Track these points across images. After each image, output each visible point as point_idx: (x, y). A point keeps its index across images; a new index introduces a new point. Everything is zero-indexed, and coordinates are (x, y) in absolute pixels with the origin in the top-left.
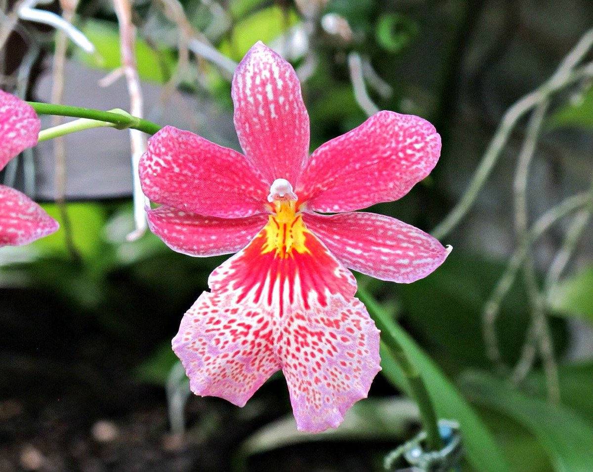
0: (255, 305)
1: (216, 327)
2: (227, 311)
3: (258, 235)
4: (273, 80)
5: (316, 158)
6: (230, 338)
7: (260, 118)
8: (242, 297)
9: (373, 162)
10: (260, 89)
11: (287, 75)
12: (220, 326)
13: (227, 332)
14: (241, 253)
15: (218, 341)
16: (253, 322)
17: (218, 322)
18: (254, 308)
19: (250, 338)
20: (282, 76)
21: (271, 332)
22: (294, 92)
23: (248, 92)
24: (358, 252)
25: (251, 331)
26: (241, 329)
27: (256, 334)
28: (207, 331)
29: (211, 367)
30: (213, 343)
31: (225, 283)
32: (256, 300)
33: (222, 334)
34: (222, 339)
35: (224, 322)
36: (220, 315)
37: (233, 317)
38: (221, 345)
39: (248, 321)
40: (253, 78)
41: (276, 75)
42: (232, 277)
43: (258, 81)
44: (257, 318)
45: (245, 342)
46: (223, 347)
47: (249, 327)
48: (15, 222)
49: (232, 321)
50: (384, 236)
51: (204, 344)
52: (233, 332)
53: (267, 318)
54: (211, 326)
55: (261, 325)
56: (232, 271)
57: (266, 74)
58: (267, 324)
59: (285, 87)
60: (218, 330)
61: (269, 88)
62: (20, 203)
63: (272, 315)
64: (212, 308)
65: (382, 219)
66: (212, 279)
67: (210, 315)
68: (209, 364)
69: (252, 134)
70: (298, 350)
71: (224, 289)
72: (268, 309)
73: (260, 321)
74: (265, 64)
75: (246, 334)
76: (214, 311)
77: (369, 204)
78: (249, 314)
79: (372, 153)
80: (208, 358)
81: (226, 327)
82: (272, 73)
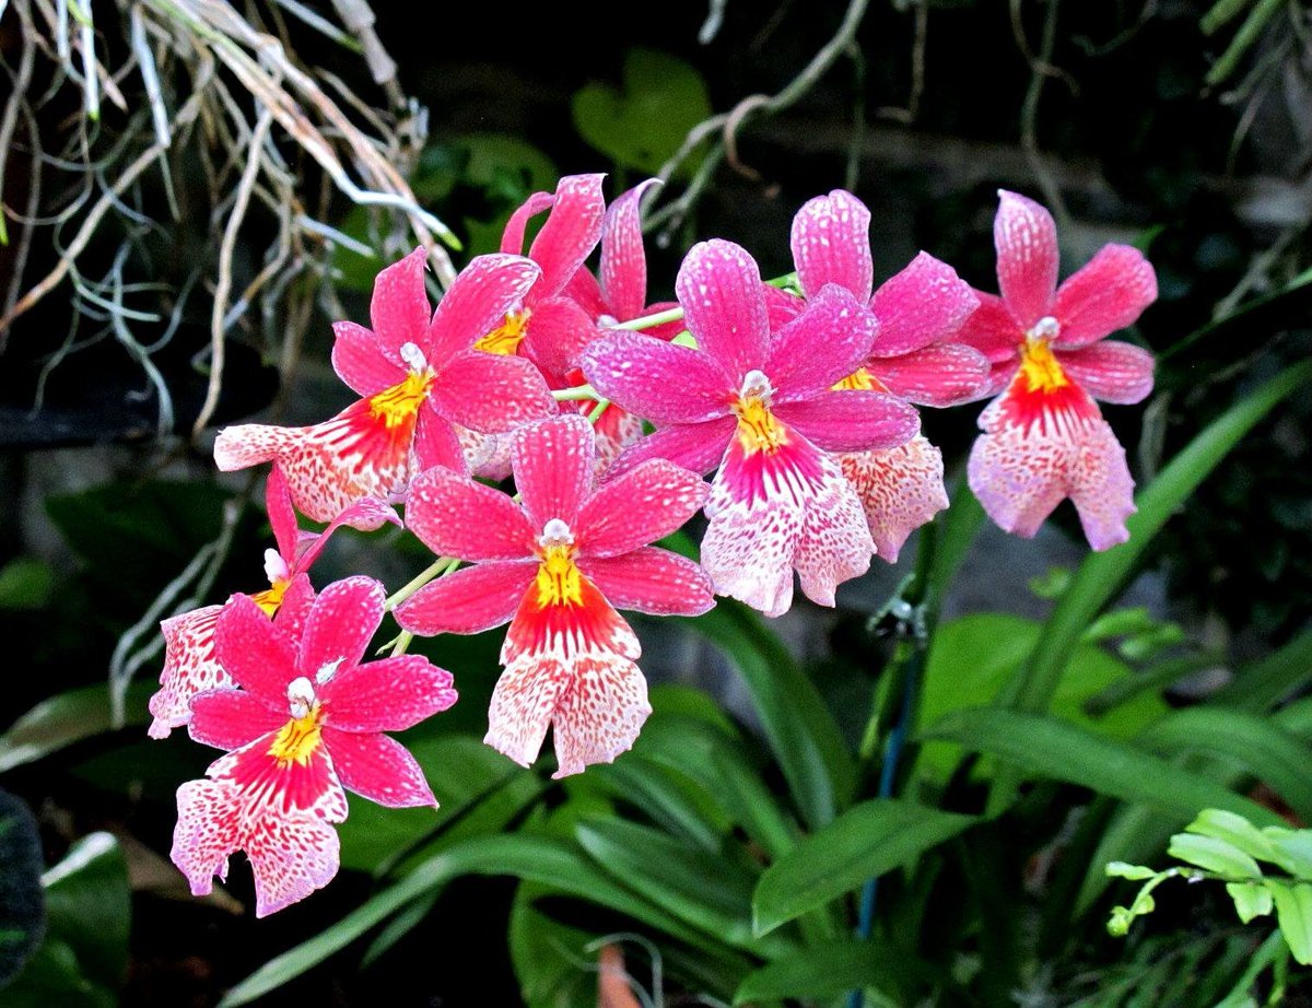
0: (1044, 439)
1: (1013, 465)
2: (1017, 449)
3: (1017, 375)
4: (1029, 226)
5: (1062, 295)
6: (1031, 473)
7: (1017, 263)
8: (1026, 434)
9: (1110, 292)
10: (1018, 236)
11: (1042, 219)
12: (1016, 464)
13: (1026, 468)
14: (1005, 395)
15: (1018, 478)
16: (1049, 455)
17: (1013, 461)
18: (1045, 441)
19: (1050, 469)
20: (1037, 221)
21: (1065, 462)
22: (1048, 235)
23: (1008, 239)
24: (1095, 379)
25: (1050, 463)
26: (1039, 463)
27: (1054, 466)
28: (1006, 470)
29: (1018, 503)
30: (1014, 480)
31: (1001, 424)
32: (1044, 434)
33: (1021, 471)
34: (1023, 476)
35: (1019, 460)
36: (1012, 454)
37: (1027, 453)
38: (1023, 480)
39: (1044, 454)
40: (1011, 226)
41: (1032, 220)
42: (1007, 417)
43: (1015, 227)
44: (1052, 450)
45: (1045, 475)
46: (1025, 483)
47: (1046, 460)
48: (971, 376)
49: (1027, 458)
50: (1117, 362)
51: (1005, 483)
52: (1032, 467)
53: (1061, 449)
54: (1007, 466)
55: (1057, 456)
56: (1004, 412)
57: (1022, 221)
58: (1061, 456)
59: (1041, 231)
60: (1015, 467)
61: (1026, 234)
62: (973, 358)
63: (1064, 445)
64: (999, 449)
65: (1116, 345)
66: (982, 422)
67: (1001, 455)
68: (1015, 501)
69: (1010, 279)
70: (1089, 474)
71: (1003, 429)
72: (1059, 439)
73: (1056, 452)
74: (1019, 211)
75: (1044, 467)
76: (1004, 451)
77: (1107, 333)
78: (1042, 448)
79: (1109, 284)
80: (1012, 496)
81: (1023, 464)
82: (1027, 219)
